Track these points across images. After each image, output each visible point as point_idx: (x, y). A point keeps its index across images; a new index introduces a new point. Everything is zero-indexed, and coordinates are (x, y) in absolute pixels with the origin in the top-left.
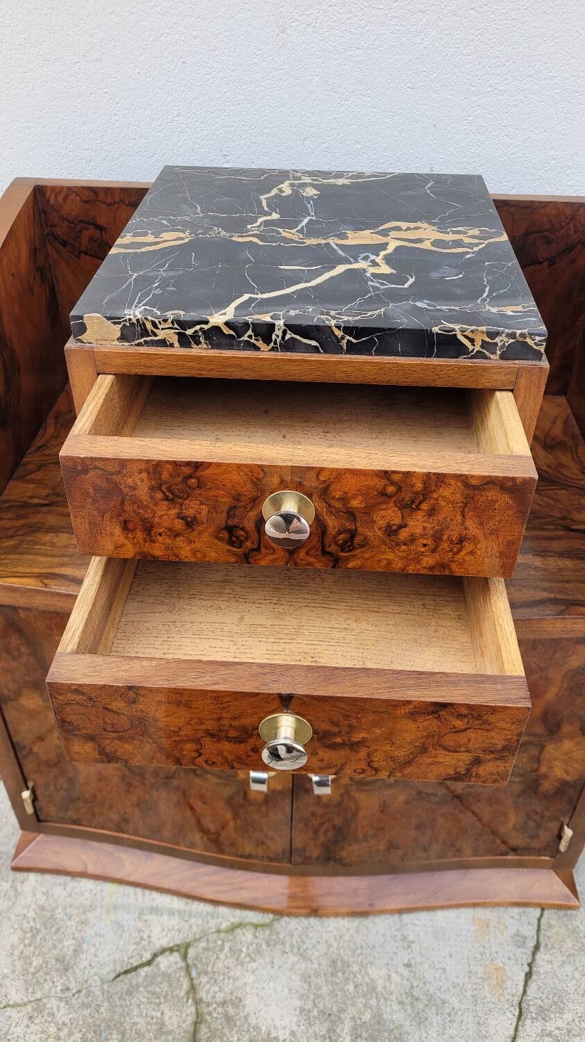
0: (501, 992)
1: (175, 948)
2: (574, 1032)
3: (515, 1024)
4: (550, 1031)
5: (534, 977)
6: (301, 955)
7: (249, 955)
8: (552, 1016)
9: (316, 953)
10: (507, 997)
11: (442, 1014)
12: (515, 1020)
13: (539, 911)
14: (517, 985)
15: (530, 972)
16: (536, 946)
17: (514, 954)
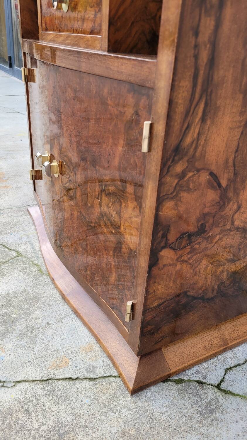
0: (53, 368)
1: (19, 253)
2: (45, 413)
3: (37, 379)
4: (40, 400)
5: (71, 383)
6: (34, 287)
7: (26, 272)
8: (51, 398)
9: (37, 291)
10: (52, 372)
11: (28, 344)
12: (39, 379)
13: (116, 374)
14: (62, 375)
15: (73, 380)
16: (92, 378)
17: (80, 368)
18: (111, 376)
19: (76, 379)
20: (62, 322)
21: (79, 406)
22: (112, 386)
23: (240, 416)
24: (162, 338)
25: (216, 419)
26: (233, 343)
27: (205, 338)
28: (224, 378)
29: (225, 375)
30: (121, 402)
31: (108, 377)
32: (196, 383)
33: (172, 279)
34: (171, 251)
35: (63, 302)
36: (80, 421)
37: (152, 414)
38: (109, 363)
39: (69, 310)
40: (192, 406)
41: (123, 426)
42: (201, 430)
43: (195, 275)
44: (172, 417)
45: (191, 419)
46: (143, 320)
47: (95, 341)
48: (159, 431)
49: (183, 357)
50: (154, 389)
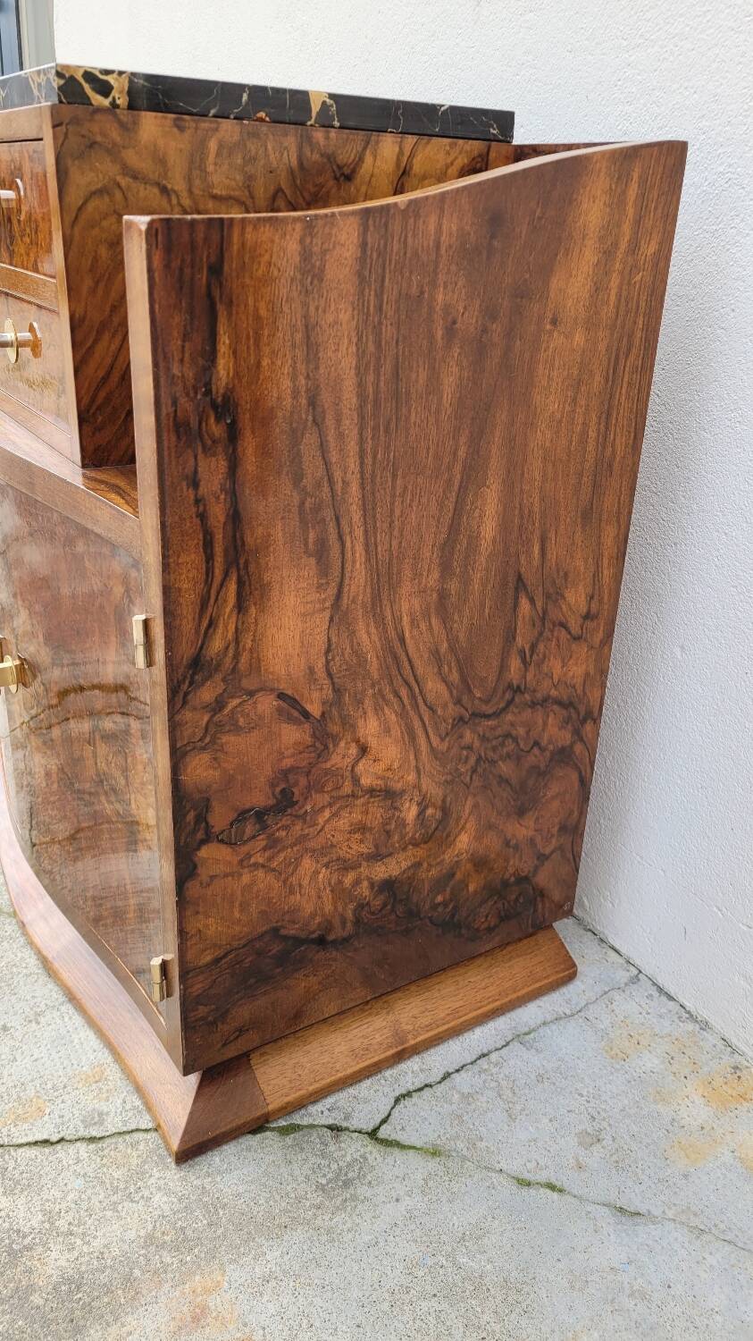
0: (9, 1122)
5: (47, 1150)
13: (150, 1125)
14: (26, 1135)
15: (52, 1144)
16: (95, 1138)
17: (69, 1120)
18: (137, 1130)
19: (58, 1142)
20: (38, 1023)
21: (59, 1195)
22: (137, 1150)
23: (408, 1189)
24: (238, 1033)
25: (354, 1198)
26: (419, 1039)
27: (356, 1031)
28: (389, 1115)
29: (392, 1108)
30: (153, 1180)
31: (132, 1131)
32: (326, 1129)
33: (237, 904)
34: (223, 847)
35: (44, 978)
36: (57, 1224)
37: (218, 1198)
38: (138, 1103)
39: (57, 995)
40: (307, 1177)
41: (150, 1227)
42: (318, 1222)
43: (292, 892)
44: (260, 1202)
45: (300, 1202)
46: (184, 995)
47: (110, 1059)
48: (226, 1230)
49: (300, 1075)
50: (229, 1149)
